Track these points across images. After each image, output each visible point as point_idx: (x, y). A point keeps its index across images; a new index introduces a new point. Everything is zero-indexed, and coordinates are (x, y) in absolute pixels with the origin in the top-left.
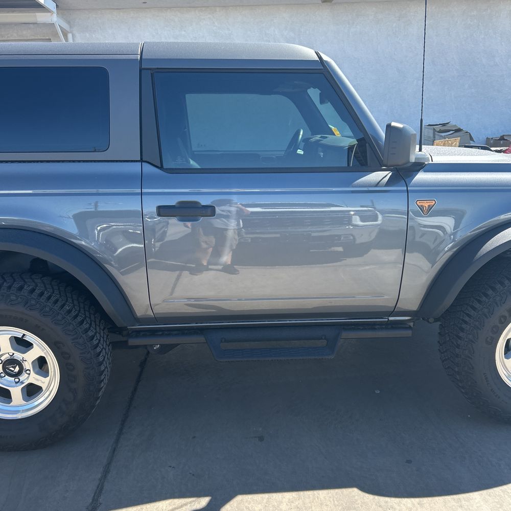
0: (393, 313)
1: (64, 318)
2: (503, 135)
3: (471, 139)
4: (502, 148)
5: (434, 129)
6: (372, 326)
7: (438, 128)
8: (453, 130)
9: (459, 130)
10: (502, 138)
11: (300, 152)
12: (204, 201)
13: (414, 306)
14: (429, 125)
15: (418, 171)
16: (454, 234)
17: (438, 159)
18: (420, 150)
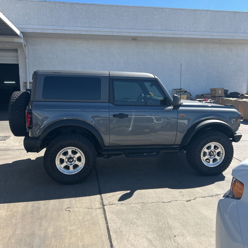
0: (174, 145)
1: (88, 144)
2: (203, 94)
3: (191, 95)
4: (202, 99)
5: (176, 91)
6: (168, 149)
7: (178, 90)
8: (184, 92)
9: (186, 92)
10: (202, 95)
11: (143, 100)
12: (125, 113)
13: (180, 143)
14: (174, 89)
15: (180, 107)
16: (188, 125)
17: (184, 104)
18: (180, 101)
